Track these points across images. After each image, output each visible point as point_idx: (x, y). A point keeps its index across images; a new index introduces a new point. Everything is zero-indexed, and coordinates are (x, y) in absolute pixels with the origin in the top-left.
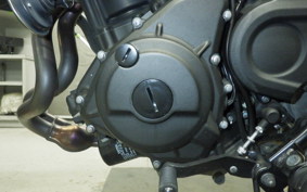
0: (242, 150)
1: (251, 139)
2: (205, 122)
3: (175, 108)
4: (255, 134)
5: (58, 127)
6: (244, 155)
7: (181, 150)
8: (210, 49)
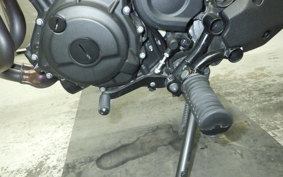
0: (157, 71)
1: (162, 62)
2: (126, 58)
3: (102, 54)
4: (164, 58)
5: (26, 72)
6: (159, 74)
7: (116, 78)
8: (120, 4)
